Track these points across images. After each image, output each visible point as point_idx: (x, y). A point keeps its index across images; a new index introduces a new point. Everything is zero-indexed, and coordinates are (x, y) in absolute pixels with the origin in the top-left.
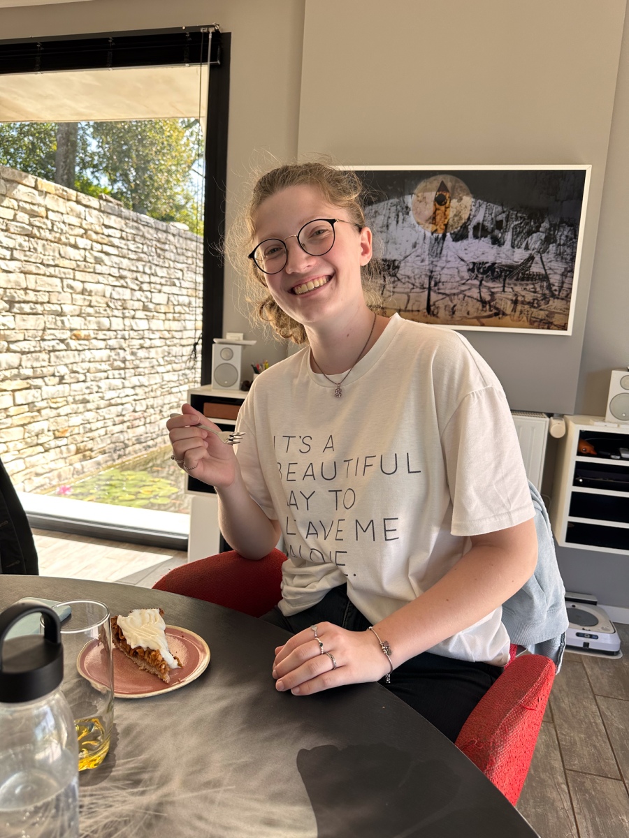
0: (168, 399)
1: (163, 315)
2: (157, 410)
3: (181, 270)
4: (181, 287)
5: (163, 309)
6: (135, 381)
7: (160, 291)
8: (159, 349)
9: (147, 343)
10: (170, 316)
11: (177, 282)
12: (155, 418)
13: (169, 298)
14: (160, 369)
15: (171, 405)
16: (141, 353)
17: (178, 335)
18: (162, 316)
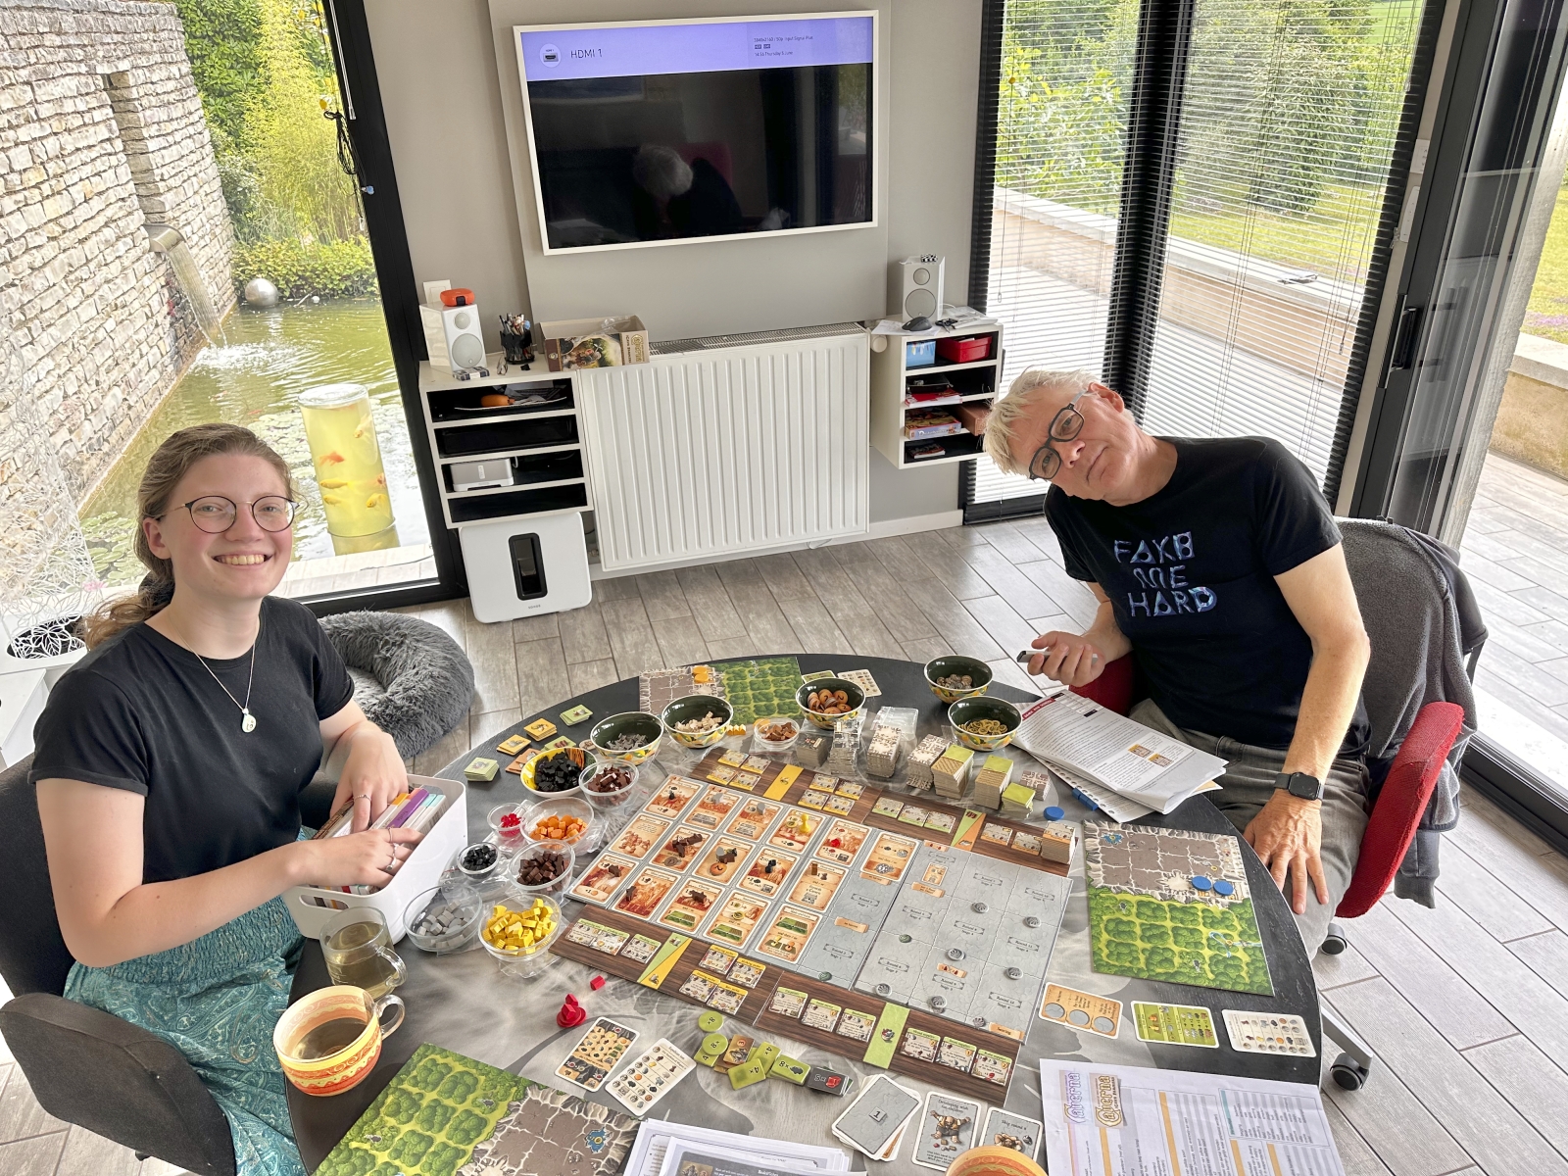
0: (100, 356)
1: (37, 191)
2: (92, 382)
3: (28, 83)
4: (40, 120)
5: (33, 178)
6: (46, 340)
7: (16, 145)
8: (56, 263)
9: (37, 258)
10: (46, 189)
11: (32, 111)
12: (96, 399)
13: (31, 151)
14: (72, 302)
15: (106, 366)
16: (39, 283)
17: (67, 222)
18: (36, 194)
